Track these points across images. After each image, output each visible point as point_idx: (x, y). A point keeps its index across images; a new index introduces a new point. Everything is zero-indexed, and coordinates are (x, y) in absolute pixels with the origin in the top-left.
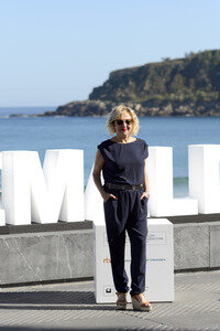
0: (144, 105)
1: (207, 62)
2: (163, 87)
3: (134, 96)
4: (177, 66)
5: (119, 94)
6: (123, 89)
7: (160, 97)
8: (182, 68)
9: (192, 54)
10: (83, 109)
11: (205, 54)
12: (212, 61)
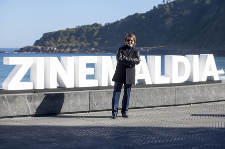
0: (58, 48)
1: (85, 30)
2: (66, 41)
3: (53, 44)
4: (72, 32)
5: (47, 43)
6: (49, 41)
7: (65, 45)
8: (74, 32)
9: (79, 26)
10: (31, 49)
11: (84, 27)
12: (87, 29)
